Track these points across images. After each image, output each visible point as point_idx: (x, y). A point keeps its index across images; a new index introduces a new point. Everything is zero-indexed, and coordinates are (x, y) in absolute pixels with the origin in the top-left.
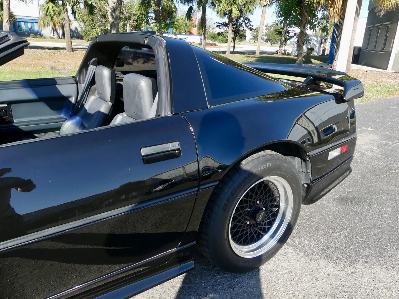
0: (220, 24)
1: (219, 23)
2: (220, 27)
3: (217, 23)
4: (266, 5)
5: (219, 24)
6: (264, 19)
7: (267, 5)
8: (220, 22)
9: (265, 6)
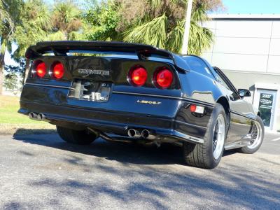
1: (8, 66)
2: (8, 70)
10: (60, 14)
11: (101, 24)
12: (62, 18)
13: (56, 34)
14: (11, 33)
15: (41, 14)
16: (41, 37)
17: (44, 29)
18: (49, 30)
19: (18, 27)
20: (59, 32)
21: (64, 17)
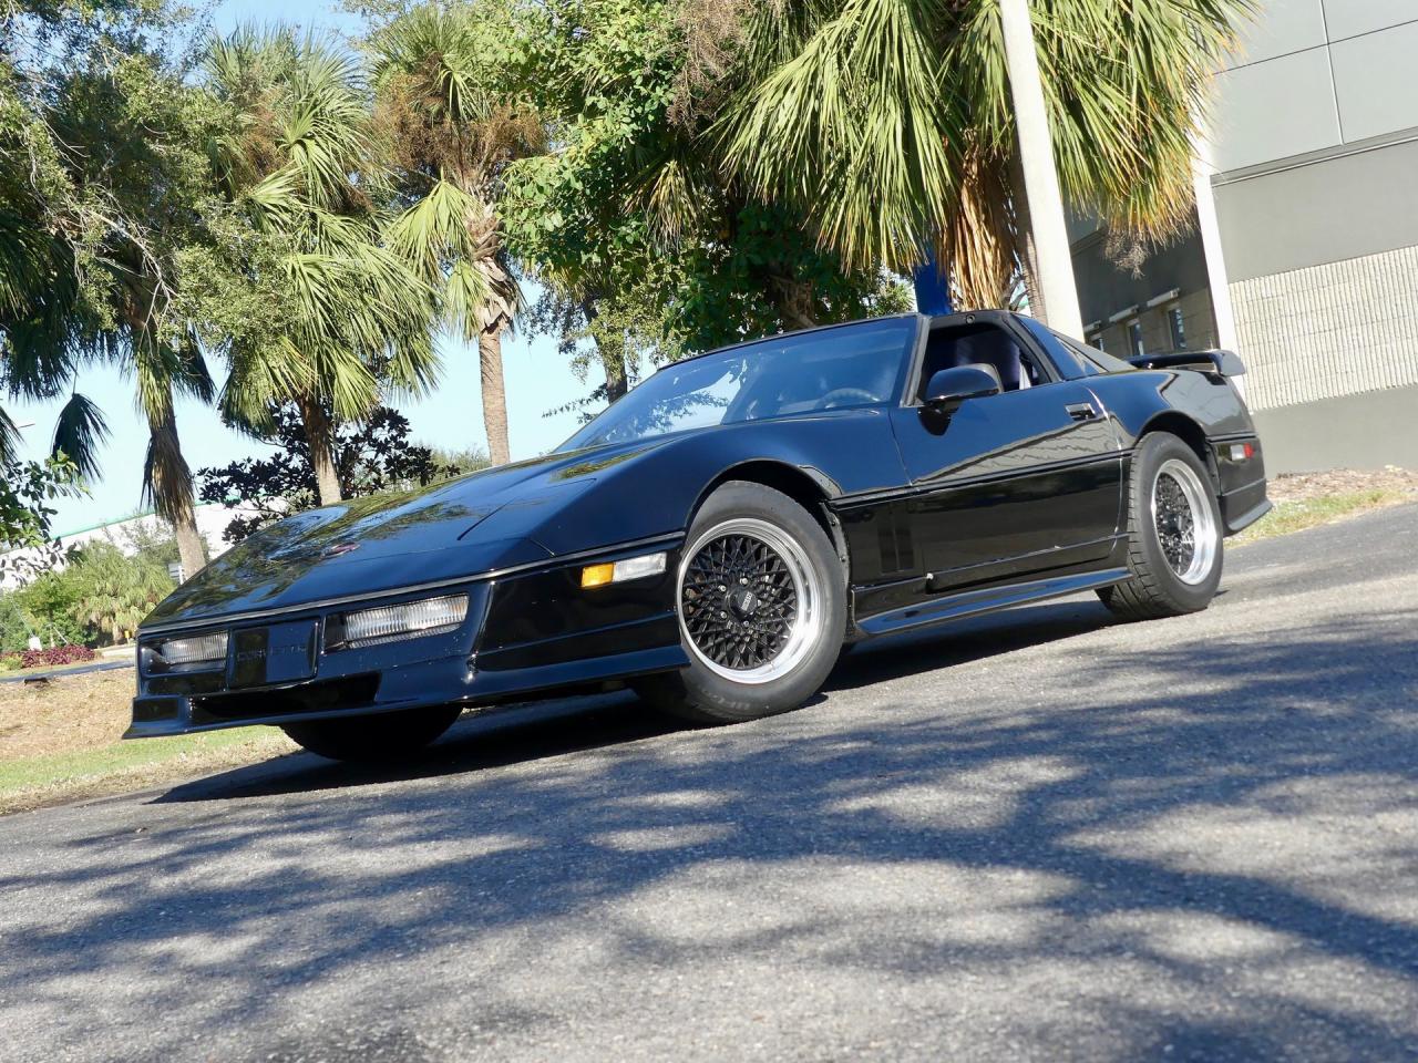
0: (225, 479)
1: (220, 473)
2: (225, 493)
3: (202, 473)
4: (495, 325)
5: (216, 479)
6: (500, 401)
7: (503, 324)
8: (225, 467)
9: (491, 329)
10: (418, 80)
11: (602, 103)
12: (435, 106)
13: (427, 203)
14: (161, 301)
15: (306, 126)
16: (341, 257)
17: (347, 206)
18: (379, 200)
19: (182, 256)
20: (443, 189)
21: (445, 92)
